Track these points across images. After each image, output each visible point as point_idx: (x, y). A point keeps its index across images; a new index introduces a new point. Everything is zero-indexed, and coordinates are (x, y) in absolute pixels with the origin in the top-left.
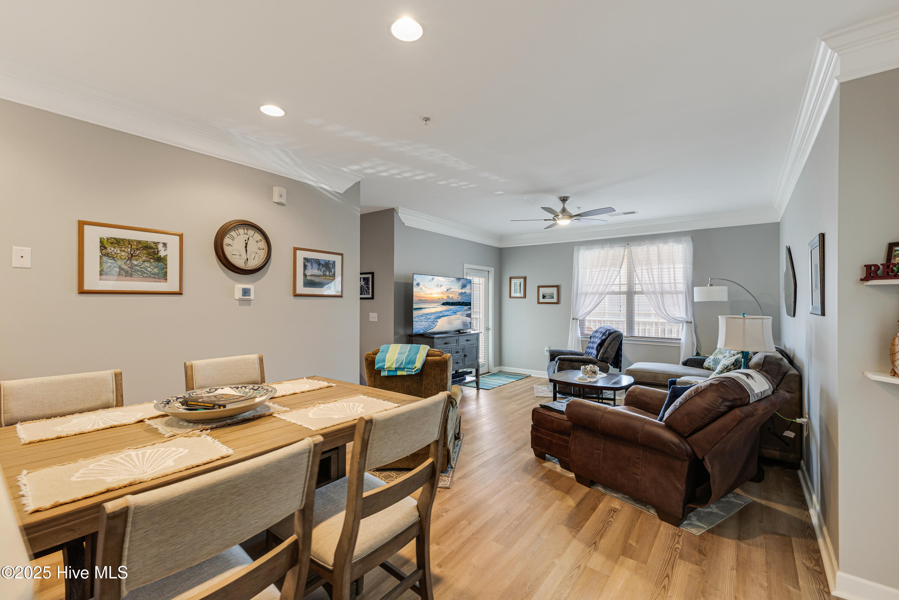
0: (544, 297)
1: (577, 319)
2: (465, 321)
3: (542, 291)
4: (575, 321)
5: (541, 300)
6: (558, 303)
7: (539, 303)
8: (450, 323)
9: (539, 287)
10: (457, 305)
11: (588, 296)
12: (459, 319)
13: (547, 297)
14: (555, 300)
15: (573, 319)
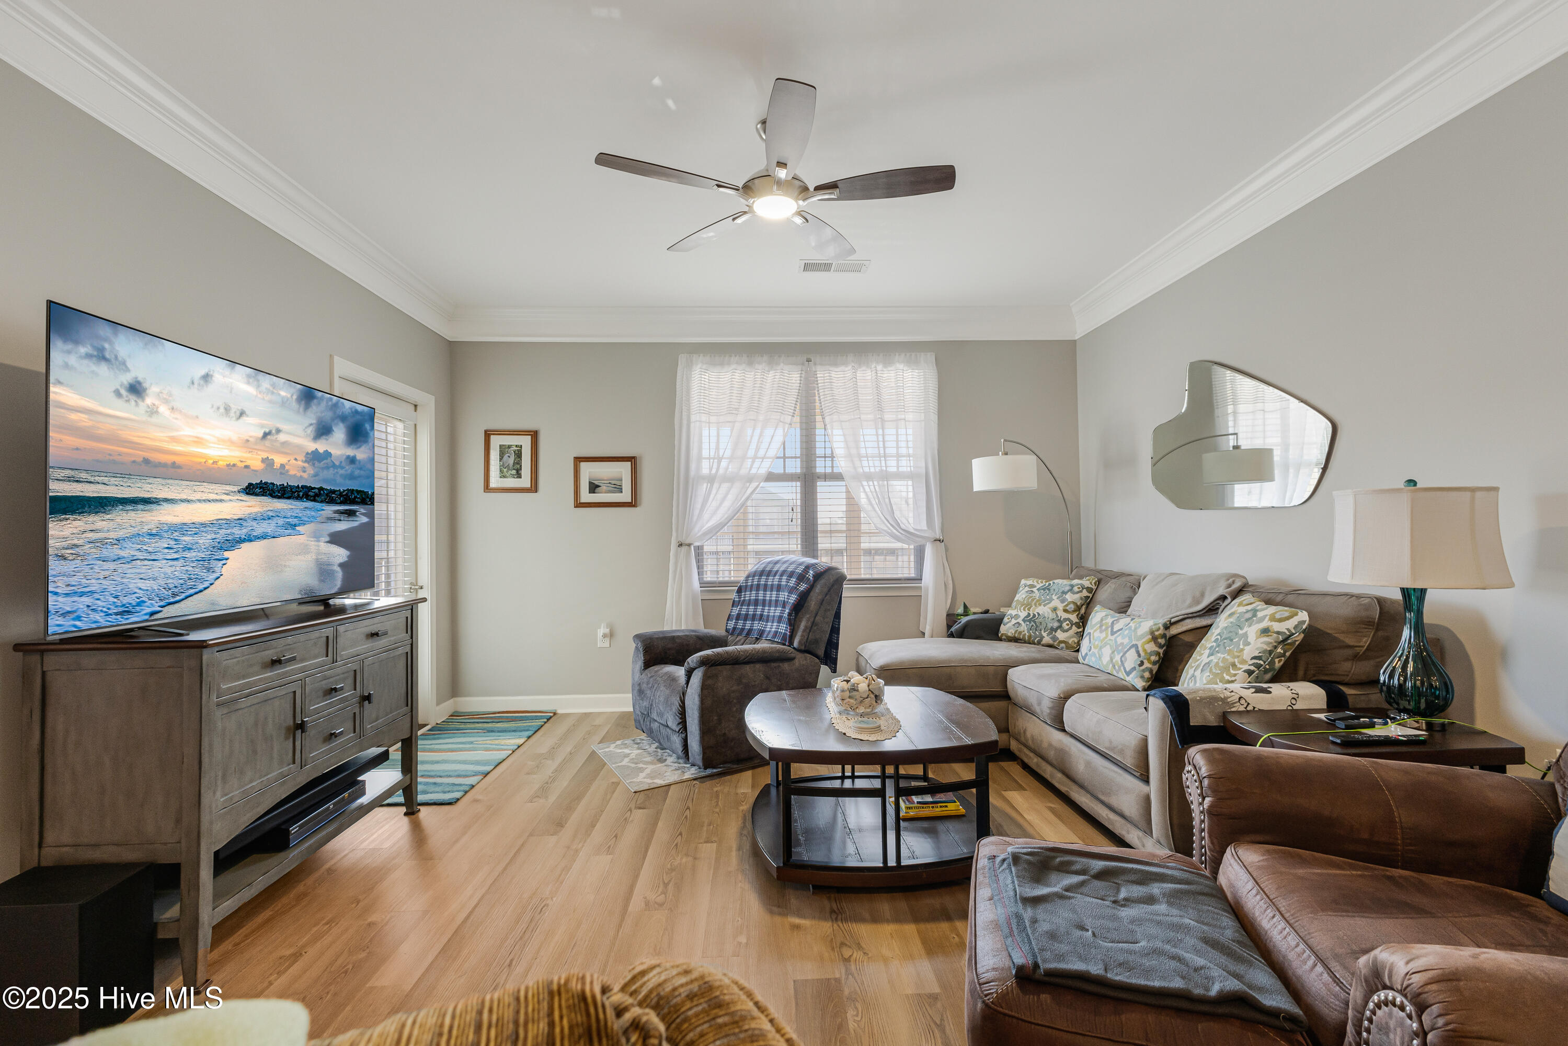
0: (593, 488)
1: (689, 545)
2: (324, 558)
3: (588, 471)
4: (684, 549)
5: (586, 497)
6: (632, 504)
7: (579, 505)
8: (272, 564)
9: (578, 460)
10: (298, 498)
11: (716, 485)
12: (305, 550)
13: (604, 488)
14: (626, 496)
15: (681, 545)
